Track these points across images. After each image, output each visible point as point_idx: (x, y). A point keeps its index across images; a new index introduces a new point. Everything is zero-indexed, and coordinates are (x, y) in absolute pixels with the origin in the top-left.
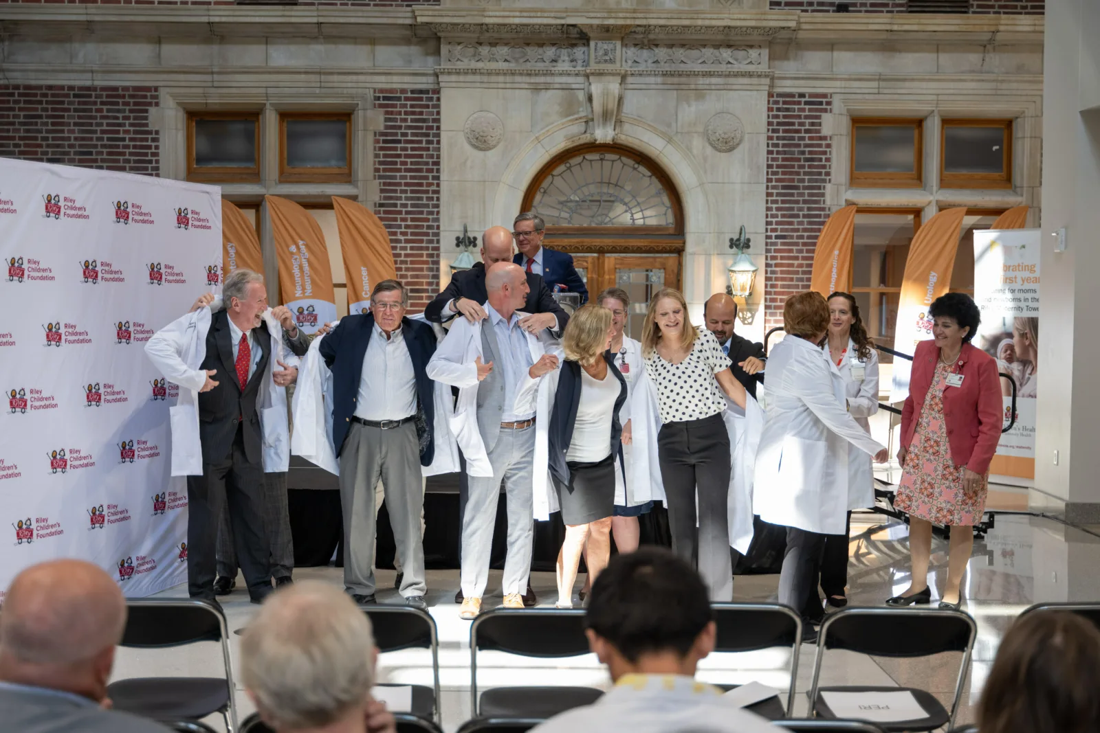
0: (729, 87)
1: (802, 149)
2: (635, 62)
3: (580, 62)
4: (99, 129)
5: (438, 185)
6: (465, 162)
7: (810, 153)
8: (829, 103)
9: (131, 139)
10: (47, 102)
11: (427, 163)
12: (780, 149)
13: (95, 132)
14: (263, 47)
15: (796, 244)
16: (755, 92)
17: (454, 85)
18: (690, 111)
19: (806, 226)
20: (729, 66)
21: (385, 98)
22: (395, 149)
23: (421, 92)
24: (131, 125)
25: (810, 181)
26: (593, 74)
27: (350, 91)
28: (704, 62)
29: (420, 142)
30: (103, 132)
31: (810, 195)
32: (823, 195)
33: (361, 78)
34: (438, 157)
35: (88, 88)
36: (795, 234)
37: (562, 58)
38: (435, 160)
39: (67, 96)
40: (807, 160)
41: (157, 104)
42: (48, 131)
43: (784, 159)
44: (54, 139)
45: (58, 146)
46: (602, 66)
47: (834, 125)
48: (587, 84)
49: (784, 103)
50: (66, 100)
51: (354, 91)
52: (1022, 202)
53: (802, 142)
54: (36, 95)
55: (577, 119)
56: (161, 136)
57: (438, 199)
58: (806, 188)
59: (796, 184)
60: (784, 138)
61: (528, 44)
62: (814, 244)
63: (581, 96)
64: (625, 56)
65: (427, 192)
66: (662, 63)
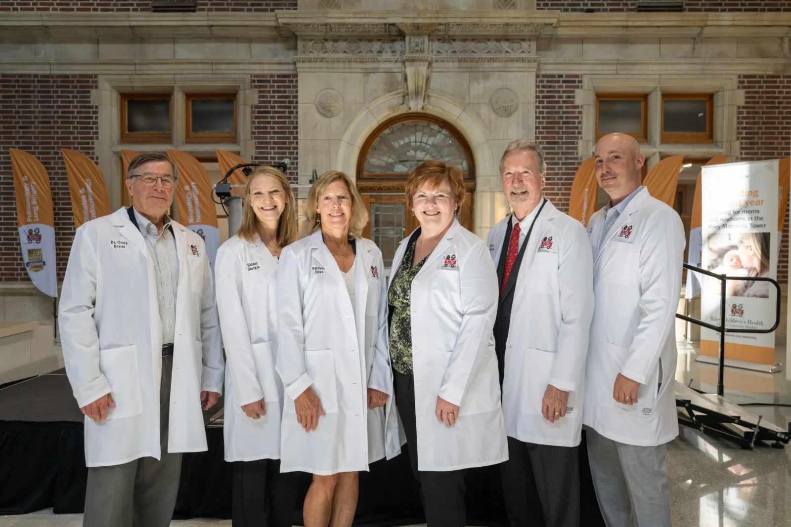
0: (507, 69)
1: (561, 115)
2: (439, 52)
3: (398, 53)
4: (55, 105)
5: (297, 143)
6: (316, 126)
7: (567, 118)
8: (580, 82)
9: (79, 112)
10: (19, 86)
11: (289, 128)
12: (545, 115)
13: (53, 107)
14: (172, 45)
15: (557, 184)
16: (526, 73)
17: (306, 70)
18: (479, 88)
19: (564, 171)
20: (508, 54)
21: (259, 81)
22: (266, 118)
23: (285, 76)
24: (78, 102)
25: (566, 138)
26: (407, 60)
27: (233, 76)
28: (489, 52)
29: (284, 112)
30: (58, 107)
31: (567, 148)
32: (576, 148)
33: (241, 66)
34: (297, 123)
35: (48, 76)
36: (556, 177)
37: (386, 50)
38: (295, 125)
39: (33, 81)
40: (564, 123)
41: (96, 87)
42: (20, 107)
43: (547, 123)
44: (23, 112)
45: (26, 117)
46: (414, 55)
47: (583, 98)
48: (403, 68)
49: (548, 82)
50: (32, 84)
51: (237, 76)
52: (722, 153)
53: (561, 110)
54: (10, 81)
55: (396, 94)
56: (99, 110)
57: (297, 153)
58: (563, 143)
59: (556, 140)
60: (547, 107)
61: (361, 40)
62: (571, 184)
63: (400, 77)
64: (431, 48)
65: (289, 148)
66: (458, 53)
